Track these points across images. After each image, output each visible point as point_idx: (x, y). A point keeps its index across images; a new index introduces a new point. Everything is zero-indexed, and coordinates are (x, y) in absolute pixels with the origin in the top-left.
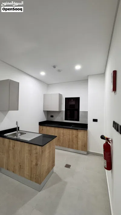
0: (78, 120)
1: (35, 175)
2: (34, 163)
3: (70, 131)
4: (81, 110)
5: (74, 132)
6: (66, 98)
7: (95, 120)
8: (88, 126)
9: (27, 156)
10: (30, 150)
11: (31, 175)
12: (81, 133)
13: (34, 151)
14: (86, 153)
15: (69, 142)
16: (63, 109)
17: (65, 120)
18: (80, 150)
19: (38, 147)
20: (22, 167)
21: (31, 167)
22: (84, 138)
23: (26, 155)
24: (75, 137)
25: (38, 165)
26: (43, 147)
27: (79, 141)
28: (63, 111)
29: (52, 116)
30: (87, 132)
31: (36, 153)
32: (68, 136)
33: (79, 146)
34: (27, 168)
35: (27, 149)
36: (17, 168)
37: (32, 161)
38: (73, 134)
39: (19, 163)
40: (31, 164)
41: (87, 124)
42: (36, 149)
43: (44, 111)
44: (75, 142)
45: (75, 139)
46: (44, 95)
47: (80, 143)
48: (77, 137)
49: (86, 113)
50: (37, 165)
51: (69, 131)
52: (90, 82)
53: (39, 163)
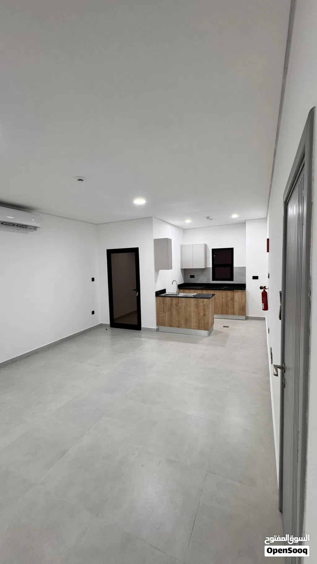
0: (232, 280)
1: (203, 324)
2: (202, 314)
3: (223, 293)
4: (236, 265)
5: (228, 293)
6: (213, 250)
7: (255, 278)
8: (246, 285)
9: (193, 310)
10: (196, 304)
11: (199, 325)
12: (237, 294)
13: (201, 304)
14: (244, 317)
15: (222, 306)
16: (210, 265)
17: (213, 280)
18: (236, 315)
19: (205, 300)
20: (188, 320)
21: (199, 319)
22: (242, 299)
23: (192, 308)
24: (230, 299)
25: (206, 315)
26: (211, 299)
27: (235, 304)
28: (209, 268)
29: (192, 277)
30: (245, 292)
31: (204, 305)
32: (221, 299)
33: (235, 310)
34: (195, 320)
35: (194, 303)
36: (183, 322)
37: (199, 313)
38: (227, 297)
39: (185, 318)
40: (198, 316)
41: (245, 284)
42: (203, 302)
43: (182, 269)
44: (230, 305)
45: (230, 302)
46: (181, 246)
47: (236, 306)
48: (233, 299)
49: (244, 269)
50: (204, 315)
51: (221, 293)
52: (248, 226)
53: (207, 313)
